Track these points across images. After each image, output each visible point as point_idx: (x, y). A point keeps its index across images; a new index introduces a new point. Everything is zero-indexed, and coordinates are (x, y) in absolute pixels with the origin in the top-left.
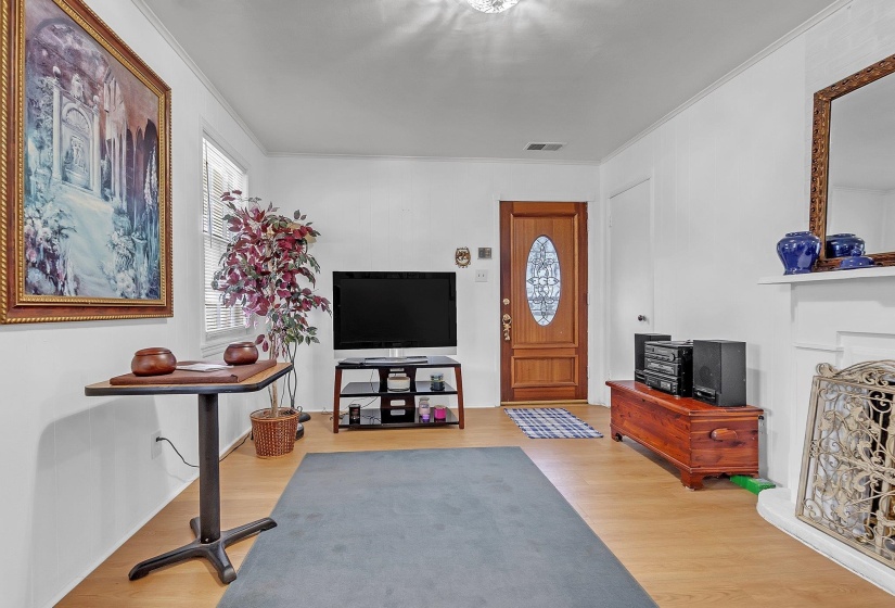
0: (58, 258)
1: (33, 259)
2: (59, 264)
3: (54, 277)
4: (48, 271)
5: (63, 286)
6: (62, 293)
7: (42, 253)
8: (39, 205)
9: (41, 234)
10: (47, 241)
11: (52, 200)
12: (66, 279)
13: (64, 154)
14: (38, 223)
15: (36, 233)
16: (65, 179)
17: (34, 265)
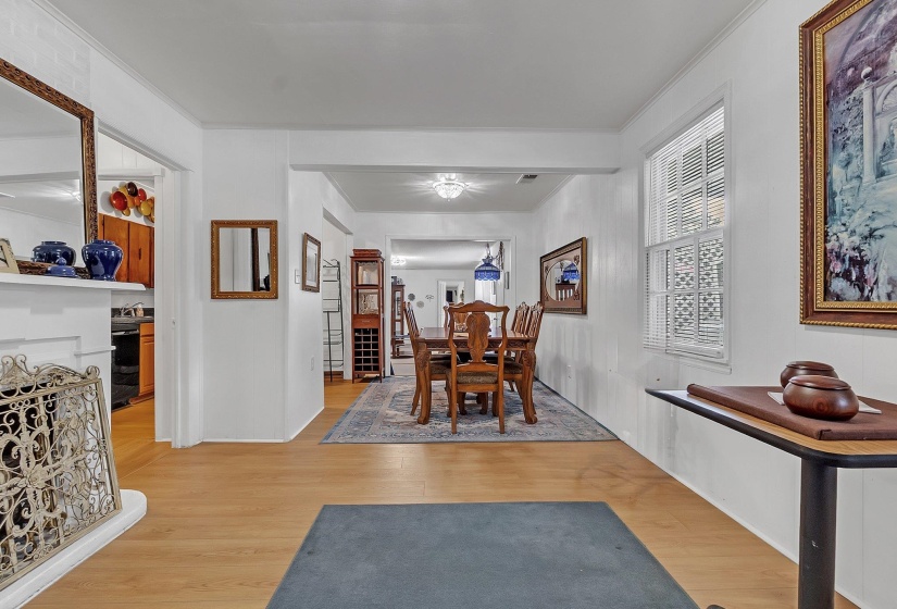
0: (868, 262)
1: (838, 270)
2: (868, 270)
3: (860, 283)
4: (854, 278)
5: (871, 291)
6: (868, 299)
7: (847, 262)
8: (844, 219)
9: (847, 244)
10: (854, 249)
11: (862, 206)
12: (876, 283)
13: (880, 147)
14: (844, 236)
15: (841, 246)
16: (881, 174)
17: (837, 275)
